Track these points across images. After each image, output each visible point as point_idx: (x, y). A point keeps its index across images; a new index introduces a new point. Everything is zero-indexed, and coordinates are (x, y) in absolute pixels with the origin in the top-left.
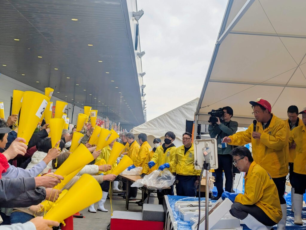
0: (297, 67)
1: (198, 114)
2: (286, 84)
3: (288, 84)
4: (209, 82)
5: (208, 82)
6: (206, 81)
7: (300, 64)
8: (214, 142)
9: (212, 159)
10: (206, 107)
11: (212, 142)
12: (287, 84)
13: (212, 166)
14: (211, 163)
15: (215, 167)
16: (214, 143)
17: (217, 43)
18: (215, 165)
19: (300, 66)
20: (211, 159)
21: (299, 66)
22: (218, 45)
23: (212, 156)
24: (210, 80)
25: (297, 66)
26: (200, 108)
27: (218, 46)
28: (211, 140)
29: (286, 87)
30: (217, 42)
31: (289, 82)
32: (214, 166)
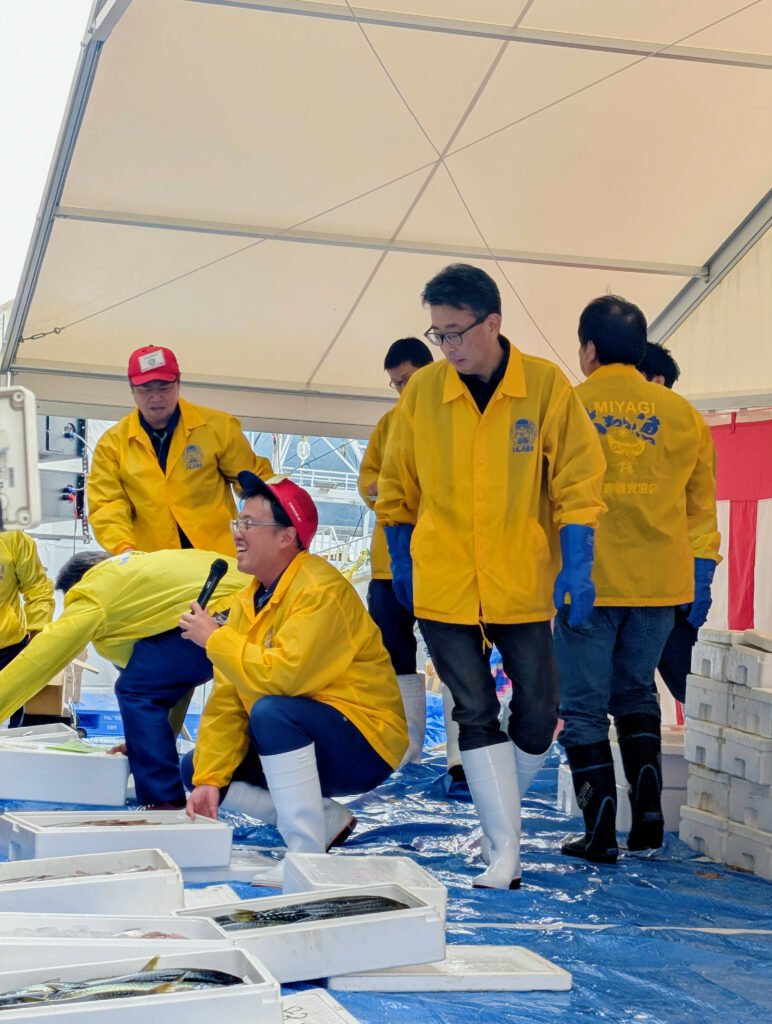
0: (438, 163)
1: (9, 369)
2: (390, 237)
3: (398, 238)
4: (57, 220)
5: (51, 221)
6: (44, 214)
7: (449, 152)
8: (23, 402)
9: (12, 483)
10: (44, 335)
11: (13, 405)
12: (393, 240)
13: (12, 518)
14: (8, 503)
15: (25, 519)
16: (22, 409)
17: (90, 36)
18: (27, 508)
19: (445, 160)
20: (6, 483)
21: (441, 159)
22: (93, 47)
23: (11, 471)
24: (61, 212)
25: (437, 158)
26: (20, 339)
27: (93, 49)
28: (9, 396)
29: (390, 252)
30: (90, 31)
31: (404, 228)
32: (24, 514)
